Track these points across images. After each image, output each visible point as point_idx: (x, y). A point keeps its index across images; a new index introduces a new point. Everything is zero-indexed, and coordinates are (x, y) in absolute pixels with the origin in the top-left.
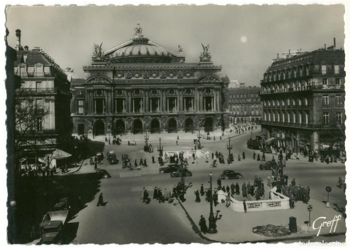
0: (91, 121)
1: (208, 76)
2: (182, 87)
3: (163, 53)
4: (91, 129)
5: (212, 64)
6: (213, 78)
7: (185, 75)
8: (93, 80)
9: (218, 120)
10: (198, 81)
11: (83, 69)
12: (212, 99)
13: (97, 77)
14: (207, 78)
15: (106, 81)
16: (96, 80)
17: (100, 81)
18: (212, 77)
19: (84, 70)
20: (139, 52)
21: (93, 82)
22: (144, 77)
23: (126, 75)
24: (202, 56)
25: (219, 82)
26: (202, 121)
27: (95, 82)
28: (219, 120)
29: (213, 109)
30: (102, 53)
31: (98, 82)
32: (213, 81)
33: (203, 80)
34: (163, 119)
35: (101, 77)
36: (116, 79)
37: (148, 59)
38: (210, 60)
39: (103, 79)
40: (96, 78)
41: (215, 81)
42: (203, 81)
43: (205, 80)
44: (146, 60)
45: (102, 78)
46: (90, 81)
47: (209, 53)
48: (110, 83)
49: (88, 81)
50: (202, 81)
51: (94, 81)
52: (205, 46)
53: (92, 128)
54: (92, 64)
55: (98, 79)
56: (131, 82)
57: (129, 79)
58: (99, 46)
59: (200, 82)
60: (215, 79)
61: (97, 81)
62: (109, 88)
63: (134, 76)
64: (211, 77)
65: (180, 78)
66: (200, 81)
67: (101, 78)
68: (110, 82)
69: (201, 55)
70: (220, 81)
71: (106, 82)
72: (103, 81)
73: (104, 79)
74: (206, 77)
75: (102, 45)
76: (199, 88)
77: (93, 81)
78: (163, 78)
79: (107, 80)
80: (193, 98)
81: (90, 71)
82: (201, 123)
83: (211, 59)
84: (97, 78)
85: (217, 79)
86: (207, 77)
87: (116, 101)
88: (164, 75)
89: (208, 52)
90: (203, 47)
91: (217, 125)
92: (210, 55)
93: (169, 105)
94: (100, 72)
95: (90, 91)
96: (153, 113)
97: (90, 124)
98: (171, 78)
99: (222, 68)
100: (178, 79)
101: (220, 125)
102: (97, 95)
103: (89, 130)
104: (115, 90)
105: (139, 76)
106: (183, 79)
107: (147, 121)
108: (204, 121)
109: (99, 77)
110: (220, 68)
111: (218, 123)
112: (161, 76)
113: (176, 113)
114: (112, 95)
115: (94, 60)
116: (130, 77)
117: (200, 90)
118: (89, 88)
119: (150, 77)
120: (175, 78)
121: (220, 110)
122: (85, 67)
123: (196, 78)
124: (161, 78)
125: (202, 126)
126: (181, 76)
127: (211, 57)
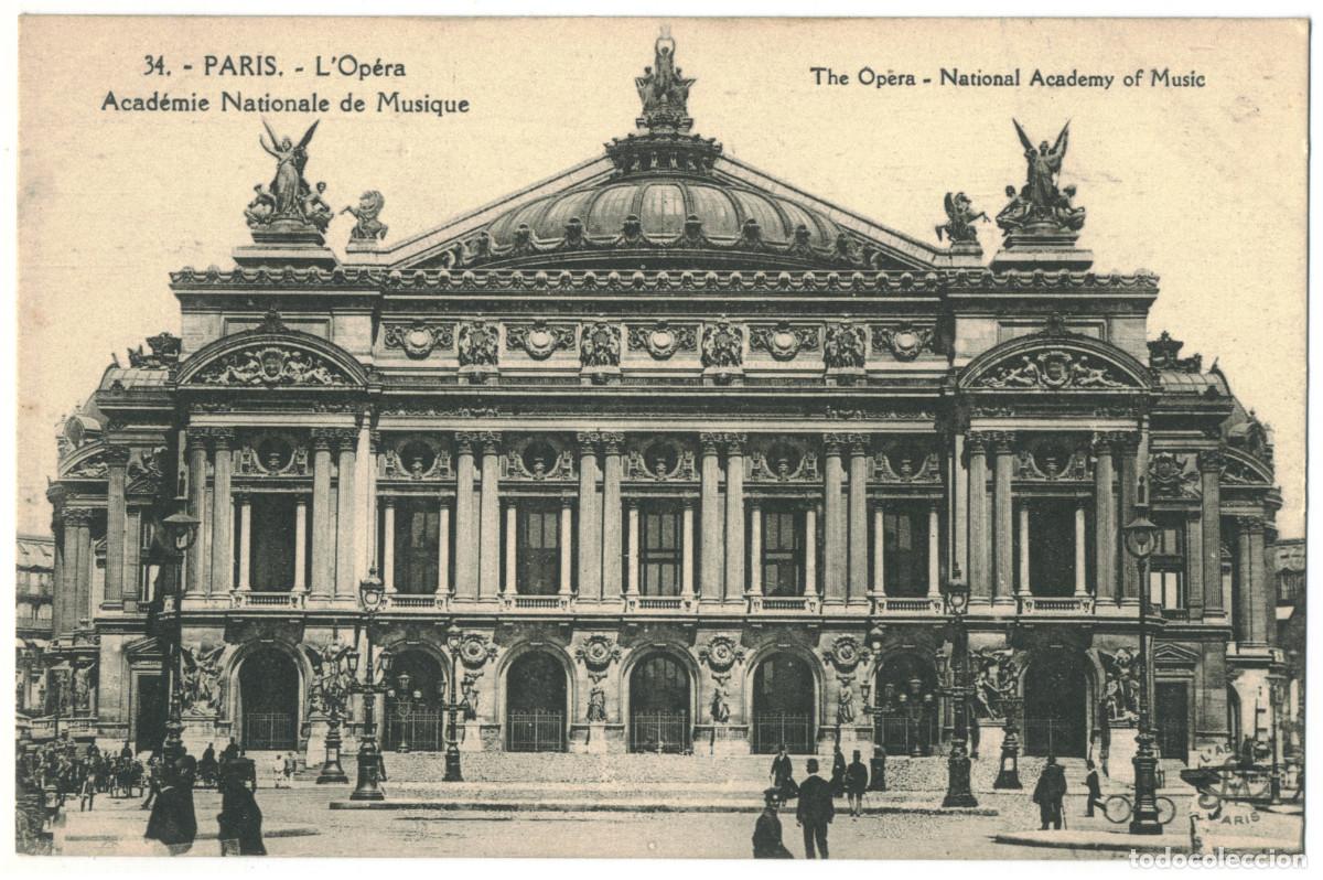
1: (1043, 351)
2: (859, 428)
4: (207, 697)
5: (1088, 264)
6: (1083, 364)
7: (882, 345)
8: (232, 364)
9: (1117, 673)
10: (976, 383)
11: (172, 293)
12: (1081, 515)
13: (260, 348)
14: (1043, 365)
15: (320, 374)
16: (253, 364)
17: (283, 373)
18: (1076, 356)
19: (179, 296)
21: (232, 378)
22: (589, 351)
23: (461, 337)
24: (1018, 213)
25: (1134, 391)
26: (994, 670)
27: (244, 377)
28: (1124, 672)
29: (1089, 587)
30: (313, 188)
31: (264, 382)
32: (1082, 388)
33: (1010, 378)
34: (715, 651)
35: (285, 349)
36: (391, 361)
38: (1075, 239)
39: (298, 362)
40: (253, 350)
41: (1097, 383)
42: (1008, 383)
43: (1019, 379)
45: (294, 349)
46: (215, 367)
47: (1071, 191)
48: (348, 387)
49: (202, 371)
51: (236, 373)
53: (215, 693)
54: (238, 260)
55: (268, 355)
56: (492, 382)
57: (480, 361)
58: (296, 140)
59: (987, 391)
60: (1099, 372)
61: (260, 373)
62: (345, 421)
63: (520, 346)
64: (1069, 357)
66: (987, 385)
67: (287, 354)
68: (351, 380)
69: (1007, 201)
70: (1137, 384)
71: (319, 382)
72: (301, 371)
73: (308, 359)
74: (1033, 355)
76: (982, 435)
77: (231, 368)
78: (725, 363)
79: (332, 369)
80: (943, 508)
81: (216, 303)
82: (984, 686)
83: (1078, 232)
84: (258, 354)
85: (1117, 375)
86: (1041, 358)
87: (390, 514)
88: (731, 344)
89: (1061, 181)
90: (1023, 150)
91: (1112, 706)
92: (1075, 203)
93: (764, 551)
94: (282, 315)
95: (210, 442)
96: (644, 604)
97: (199, 664)
98: (782, 365)
99: (1157, 291)
100: (832, 371)
101: (1131, 708)
102: (259, 472)
103: (186, 704)
104: (382, 443)
105: (555, 348)
106: (868, 371)
107: (598, 660)
108: (1012, 669)
109: (274, 346)
110: (1137, 296)
111: (1118, 693)
112: (706, 346)
113: (812, 608)
114: (364, 469)
115: (254, 235)
116: (490, 349)
117: (992, 447)
118: (199, 420)
119: (629, 358)
120: (814, 362)
121: (1132, 593)
122: (183, 278)
123: (961, 361)
124: (707, 363)
125: (994, 706)
126: (852, 351)
127: (1083, 217)
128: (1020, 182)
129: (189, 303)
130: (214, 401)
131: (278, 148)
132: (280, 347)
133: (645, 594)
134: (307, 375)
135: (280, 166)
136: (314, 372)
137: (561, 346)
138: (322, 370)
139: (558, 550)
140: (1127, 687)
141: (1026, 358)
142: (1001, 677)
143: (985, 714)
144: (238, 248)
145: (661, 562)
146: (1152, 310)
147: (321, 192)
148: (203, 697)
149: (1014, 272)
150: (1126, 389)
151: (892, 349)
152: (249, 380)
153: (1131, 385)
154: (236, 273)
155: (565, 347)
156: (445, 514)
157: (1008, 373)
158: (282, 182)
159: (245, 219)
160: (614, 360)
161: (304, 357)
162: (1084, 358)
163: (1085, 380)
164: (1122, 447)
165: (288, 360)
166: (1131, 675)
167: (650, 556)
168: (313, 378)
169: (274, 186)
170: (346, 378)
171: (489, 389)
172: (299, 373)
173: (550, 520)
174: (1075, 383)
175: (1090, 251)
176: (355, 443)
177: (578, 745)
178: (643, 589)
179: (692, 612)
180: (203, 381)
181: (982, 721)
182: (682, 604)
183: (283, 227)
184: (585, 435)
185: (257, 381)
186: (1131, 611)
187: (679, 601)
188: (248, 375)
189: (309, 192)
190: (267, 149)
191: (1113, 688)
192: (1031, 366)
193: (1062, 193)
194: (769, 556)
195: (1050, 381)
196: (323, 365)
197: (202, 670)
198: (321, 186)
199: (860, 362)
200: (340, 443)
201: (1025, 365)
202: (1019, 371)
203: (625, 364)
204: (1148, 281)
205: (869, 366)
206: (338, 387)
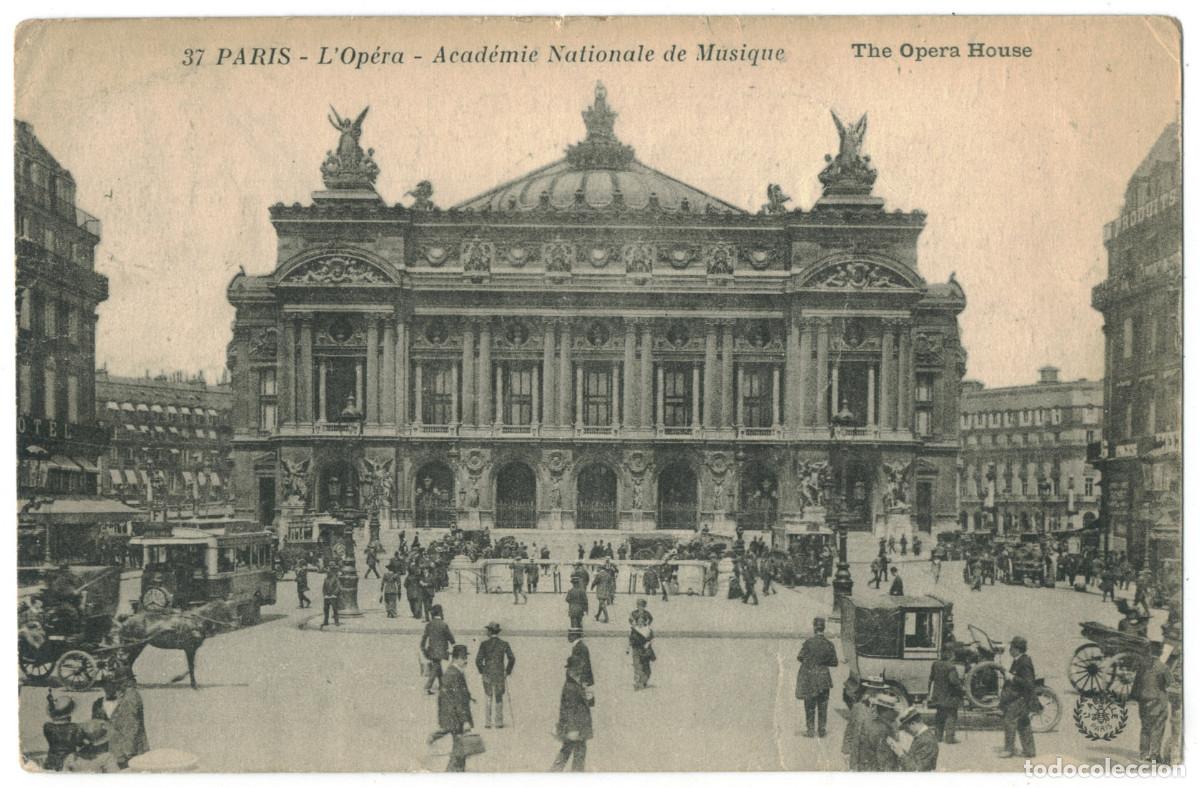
1: (851, 263)
2: (729, 314)
4: (298, 493)
5: (881, 206)
6: (878, 273)
7: (744, 259)
8: (309, 268)
9: (893, 477)
10: (806, 285)
11: (269, 221)
12: (871, 373)
13: (330, 258)
14: (849, 274)
15: (369, 276)
16: (325, 269)
17: (345, 276)
18: (872, 266)
19: (274, 224)
21: (311, 279)
22: (551, 261)
23: (465, 251)
24: (832, 172)
26: (815, 475)
27: (318, 278)
28: (899, 476)
29: (876, 420)
30: (365, 151)
31: (332, 282)
32: (875, 289)
33: (829, 281)
34: (634, 463)
35: (346, 259)
36: (420, 269)
38: (872, 188)
39: (354, 268)
40: (324, 260)
41: (885, 285)
42: (829, 285)
43: (836, 282)
45: (352, 259)
47: (868, 158)
48: (388, 285)
49: (290, 274)
51: (314, 276)
52: (845, 125)
53: (304, 491)
54: (314, 199)
55: (335, 263)
56: (486, 282)
57: (478, 268)
58: (353, 118)
59: (812, 289)
60: (886, 280)
61: (330, 275)
62: (386, 309)
63: (504, 259)
65: (719, 271)
66: (814, 285)
67: (347, 263)
68: (391, 280)
69: (826, 164)
70: (911, 286)
71: (369, 282)
72: (358, 274)
73: (361, 266)
74: (844, 266)
75: (368, 114)
76: (809, 320)
77: (310, 272)
78: (641, 270)
79: (377, 272)
80: (782, 368)
81: (300, 229)
82: (809, 487)
83: (872, 185)
84: (328, 263)
85: (899, 280)
86: (848, 268)
87: (419, 371)
89: (862, 151)
91: (890, 500)
92: (871, 166)
93: (665, 397)
95: (298, 322)
96: (587, 431)
97: (292, 471)
98: (679, 272)
99: (924, 225)
100: (710, 276)
101: (903, 499)
102: (331, 343)
103: (286, 498)
104: (414, 323)
105: (528, 260)
106: (736, 277)
107: (558, 468)
108: (826, 474)
109: (338, 257)
110: (911, 227)
111: (894, 490)
112: (627, 258)
113: (696, 434)
114: (399, 344)
115: (327, 184)
116: (484, 260)
117: (815, 324)
119: (577, 266)
120: (699, 270)
121: (905, 425)
122: (278, 211)
123: (796, 270)
124: (629, 270)
125: (815, 499)
126: (725, 263)
127: (875, 176)
128: (835, 152)
129: (281, 230)
130: (299, 295)
131: (341, 124)
132: (342, 257)
133: (587, 424)
134: (361, 277)
135: (343, 136)
136: (365, 274)
137: (531, 259)
138: (372, 273)
139: (531, 395)
140: (901, 487)
141: (839, 268)
142: (819, 478)
143: (810, 504)
144: (316, 192)
145: (597, 404)
146: (920, 237)
147: (371, 155)
148: (296, 493)
149: (832, 210)
150: (903, 290)
151: (751, 263)
152: (322, 280)
153: (906, 286)
154: (313, 207)
155: (534, 259)
156: (454, 371)
157: (827, 278)
158: (344, 147)
159: (321, 174)
160: (568, 268)
161: (359, 264)
162: (877, 268)
163: (876, 284)
164: (898, 329)
165: (349, 266)
166: (904, 478)
167: (591, 400)
168: (365, 278)
169: (339, 150)
170: (387, 279)
171: (485, 286)
172: (356, 279)
173: (525, 375)
174: (871, 285)
175: (880, 198)
176: (394, 323)
177: (542, 523)
178: (586, 421)
179: (618, 437)
180: (292, 281)
181: (807, 509)
182: (612, 431)
183: (347, 179)
184: (546, 319)
185: (326, 281)
186: (905, 437)
187: (610, 429)
188: (321, 277)
189: (363, 155)
190: (334, 125)
191: (892, 487)
192: (843, 273)
193: (862, 160)
194: (668, 401)
195: (855, 284)
196: (372, 270)
197: (295, 475)
198: (371, 152)
199: (731, 271)
200: (383, 324)
201: (838, 272)
202: (834, 277)
203: (575, 271)
204: (919, 217)
205: (736, 273)
206: (381, 284)
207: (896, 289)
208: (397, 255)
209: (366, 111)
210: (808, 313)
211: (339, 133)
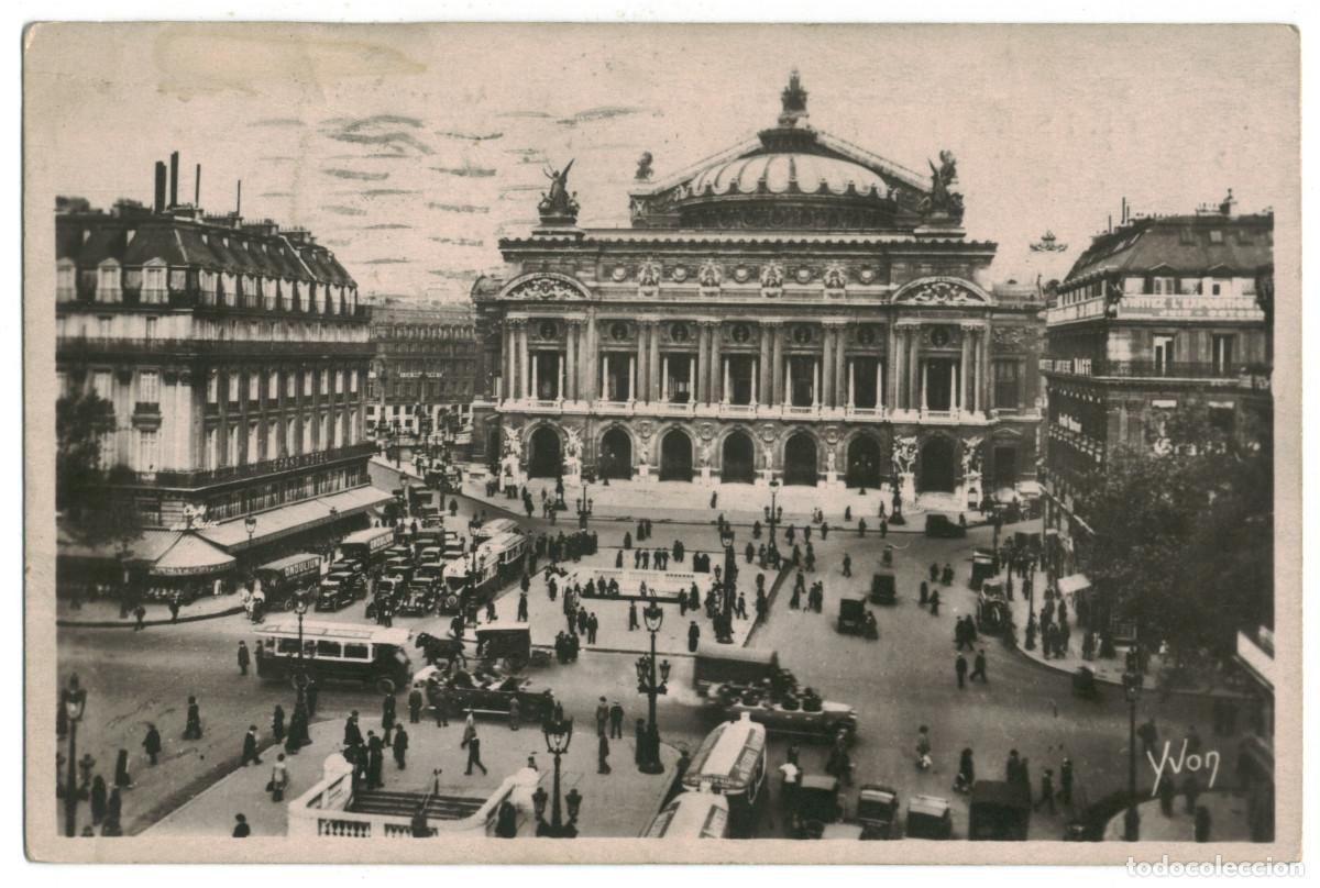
0: (514, 428)
1: (935, 283)
2: (841, 320)
3: (853, 186)
4: (516, 453)
5: (963, 235)
6: (957, 290)
7: (854, 276)
8: (526, 286)
9: (968, 450)
10: (900, 299)
11: (499, 251)
12: (953, 369)
13: (541, 279)
14: (934, 291)
15: (569, 292)
16: (536, 287)
17: (551, 292)
18: (952, 285)
19: (503, 253)
20: (762, 185)
21: (526, 294)
22: (704, 280)
23: (640, 272)
24: (929, 206)
25: (983, 304)
26: (905, 449)
27: (532, 294)
28: (973, 451)
29: (958, 404)
30: (570, 195)
31: (542, 296)
32: (955, 302)
33: (919, 296)
34: (766, 434)
35: (551, 279)
36: (607, 284)
37: (794, 204)
38: (960, 222)
39: (559, 285)
40: (537, 280)
41: (963, 300)
42: (919, 299)
43: (924, 298)
44: (785, 208)
45: (555, 280)
46: (519, 289)
48: (580, 299)
49: (512, 290)
50: (912, 302)
51: (528, 292)
53: (519, 451)
54: (535, 233)
55: (544, 283)
56: (655, 295)
57: (650, 284)
58: (561, 172)
59: (904, 302)
60: (963, 295)
61: (540, 291)
62: (581, 316)
63: (670, 276)
64: (948, 286)
65: (833, 286)
66: (906, 299)
67: (552, 283)
68: (585, 294)
70: (982, 300)
71: (568, 296)
72: (559, 291)
73: (564, 284)
74: (930, 285)
75: (573, 166)
76: (903, 326)
77: (526, 289)
78: (773, 286)
79: (575, 289)
80: (884, 361)
81: (519, 256)
82: (901, 458)
84: (539, 282)
85: (973, 295)
86: (934, 286)
87: (606, 361)
88: (776, 276)
89: (953, 190)
91: (965, 469)
94: (550, 261)
95: (517, 325)
96: (730, 409)
97: (512, 436)
98: (802, 287)
99: (996, 251)
100: (826, 290)
101: (976, 470)
102: (539, 340)
103: (506, 456)
104: (601, 324)
105: (687, 278)
106: (847, 291)
107: (706, 437)
108: (914, 449)
109: (546, 278)
110: (984, 253)
111: (969, 462)
112: (763, 277)
113: (815, 414)
114: (590, 341)
115: (541, 219)
116: (654, 278)
117: (908, 332)
118: (513, 315)
119: (725, 282)
120: (817, 286)
121: (981, 409)
122: (504, 243)
123: (893, 286)
124: (764, 286)
125: (905, 467)
126: (838, 281)
129: (507, 257)
130: (519, 306)
131: (553, 175)
132: (549, 278)
133: (732, 404)
134: (562, 293)
135: (554, 183)
136: (566, 291)
137: (690, 277)
138: (570, 290)
140: (974, 459)
141: (925, 287)
142: (909, 452)
143: (901, 471)
146: (994, 260)
147: (574, 196)
148: (511, 453)
149: (924, 239)
150: (980, 303)
151: (859, 280)
152: (535, 295)
153: (980, 300)
154: (530, 239)
155: (692, 277)
156: (632, 360)
157: (916, 294)
158: (554, 191)
160: (718, 284)
161: (561, 283)
162: (956, 286)
163: (956, 299)
164: (976, 334)
165: (554, 285)
166: (977, 452)
168: (565, 295)
169: (551, 193)
170: (582, 294)
171: (655, 298)
172: (558, 293)
174: (951, 299)
175: (966, 229)
176: (587, 325)
177: (696, 478)
178: (731, 402)
179: (755, 414)
180: (512, 295)
181: (899, 474)
182: (751, 410)
183: (556, 215)
184: (701, 323)
185: (538, 296)
186: (980, 420)
187: (747, 409)
188: (534, 293)
189: (568, 197)
190: (547, 175)
191: (966, 458)
192: (929, 291)
195: (938, 299)
196: (570, 288)
197: (514, 439)
198: (575, 194)
199: (843, 287)
200: (579, 328)
201: (925, 289)
202: (922, 293)
203: (723, 286)
204: (991, 246)
205: (848, 287)
206: (577, 298)
207: (972, 302)
208: (588, 275)
209: (571, 163)
210: (903, 322)
211: (550, 182)
